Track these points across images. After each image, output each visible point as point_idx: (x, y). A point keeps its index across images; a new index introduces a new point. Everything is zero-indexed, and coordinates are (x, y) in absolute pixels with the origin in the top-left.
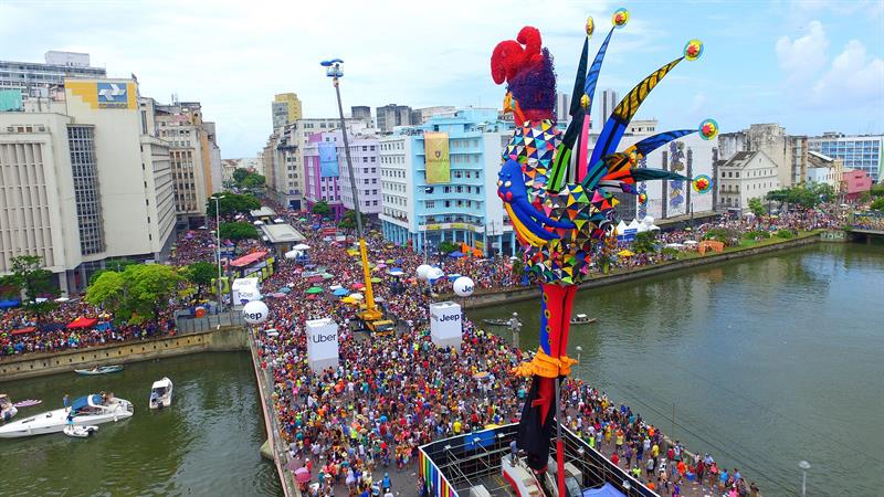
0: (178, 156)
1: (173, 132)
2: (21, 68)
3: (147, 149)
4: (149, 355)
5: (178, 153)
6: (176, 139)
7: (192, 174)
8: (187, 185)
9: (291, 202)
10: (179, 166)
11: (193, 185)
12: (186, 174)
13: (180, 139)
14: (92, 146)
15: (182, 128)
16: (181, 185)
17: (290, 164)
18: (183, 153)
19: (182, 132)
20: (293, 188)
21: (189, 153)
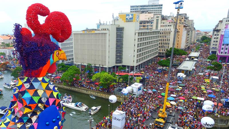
0: (166, 34)
1: (166, 26)
2: (141, 7)
3: (137, 34)
4: (106, 98)
5: (166, 33)
6: (167, 28)
7: (169, 40)
8: (167, 43)
9: (212, 52)
10: (166, 37)
11: (169, 43)
12: (167, 40)
13: (168, 28)
14: (123, 33)
15: (169, 24)
16: (165, 43)
17: (215, 37)
18: (168, 33)
19: (169, 26)
20: (214, 46)
21: (170, 33)
